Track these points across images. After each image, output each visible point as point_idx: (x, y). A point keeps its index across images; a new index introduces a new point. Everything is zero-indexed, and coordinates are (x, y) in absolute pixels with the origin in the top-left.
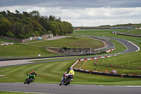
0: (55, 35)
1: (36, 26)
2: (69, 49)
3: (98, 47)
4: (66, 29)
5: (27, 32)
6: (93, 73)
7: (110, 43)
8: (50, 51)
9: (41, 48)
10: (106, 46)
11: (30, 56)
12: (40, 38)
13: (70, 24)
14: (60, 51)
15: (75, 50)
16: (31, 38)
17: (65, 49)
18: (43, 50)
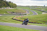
0: (10, 8)
1: (4, 4)
2: (14, 12)
3: (24, 13)
4: (14, 6)
5: (1, 6)
6: (20, 21)
7: (28, 12)
8: (8, 13)
9: (5, 11)
10: (27, 13)
11: (1, 14)
12: (5, 8)
13: (16, 5)
14: (12, 13)
15: (16, 13)
16: (2, 8)
17: (13, 12)
18: (6, 12)
